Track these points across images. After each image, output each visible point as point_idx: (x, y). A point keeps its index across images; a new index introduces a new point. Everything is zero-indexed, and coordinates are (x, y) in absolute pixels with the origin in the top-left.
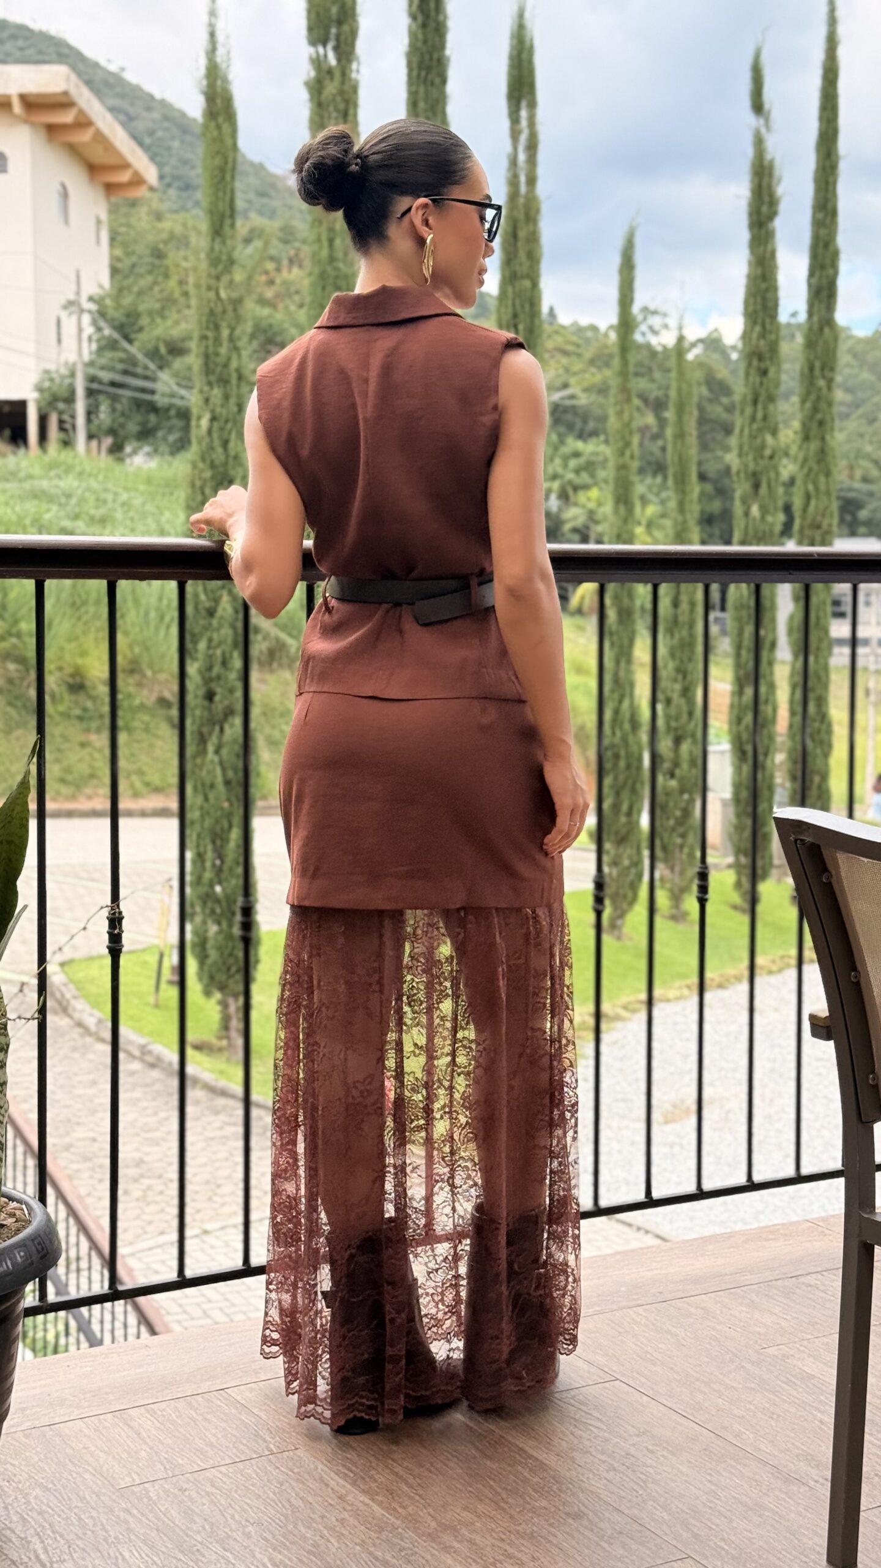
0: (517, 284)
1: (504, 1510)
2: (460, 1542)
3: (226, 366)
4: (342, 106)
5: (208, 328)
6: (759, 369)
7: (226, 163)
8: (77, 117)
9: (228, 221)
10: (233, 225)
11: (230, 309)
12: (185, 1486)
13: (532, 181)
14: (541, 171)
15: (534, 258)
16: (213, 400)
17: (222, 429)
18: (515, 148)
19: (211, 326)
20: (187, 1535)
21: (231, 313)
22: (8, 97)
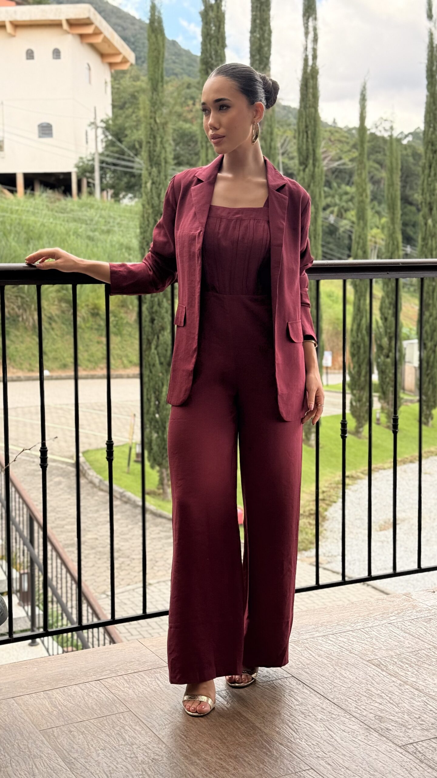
0: (307, 111)
1: (225, 743)
2: (199, 760)
3: (159, 156)
4: (217, 24)
5: (150, 138)
6: (432, 150)
7: (159, 54)
8: (95, 30)
9: (160, 84)
10: (162, 86)
11: (161, 127)
12: (72, 729)
13: (315, 57)
14: (319, 53)
15: (316, 97)
16: (153, 173)
17: (157, 188)
18: (306, 41)
19: (152, 137)
20: (69, 754)
21: (161, 130)
22: (61, 21)
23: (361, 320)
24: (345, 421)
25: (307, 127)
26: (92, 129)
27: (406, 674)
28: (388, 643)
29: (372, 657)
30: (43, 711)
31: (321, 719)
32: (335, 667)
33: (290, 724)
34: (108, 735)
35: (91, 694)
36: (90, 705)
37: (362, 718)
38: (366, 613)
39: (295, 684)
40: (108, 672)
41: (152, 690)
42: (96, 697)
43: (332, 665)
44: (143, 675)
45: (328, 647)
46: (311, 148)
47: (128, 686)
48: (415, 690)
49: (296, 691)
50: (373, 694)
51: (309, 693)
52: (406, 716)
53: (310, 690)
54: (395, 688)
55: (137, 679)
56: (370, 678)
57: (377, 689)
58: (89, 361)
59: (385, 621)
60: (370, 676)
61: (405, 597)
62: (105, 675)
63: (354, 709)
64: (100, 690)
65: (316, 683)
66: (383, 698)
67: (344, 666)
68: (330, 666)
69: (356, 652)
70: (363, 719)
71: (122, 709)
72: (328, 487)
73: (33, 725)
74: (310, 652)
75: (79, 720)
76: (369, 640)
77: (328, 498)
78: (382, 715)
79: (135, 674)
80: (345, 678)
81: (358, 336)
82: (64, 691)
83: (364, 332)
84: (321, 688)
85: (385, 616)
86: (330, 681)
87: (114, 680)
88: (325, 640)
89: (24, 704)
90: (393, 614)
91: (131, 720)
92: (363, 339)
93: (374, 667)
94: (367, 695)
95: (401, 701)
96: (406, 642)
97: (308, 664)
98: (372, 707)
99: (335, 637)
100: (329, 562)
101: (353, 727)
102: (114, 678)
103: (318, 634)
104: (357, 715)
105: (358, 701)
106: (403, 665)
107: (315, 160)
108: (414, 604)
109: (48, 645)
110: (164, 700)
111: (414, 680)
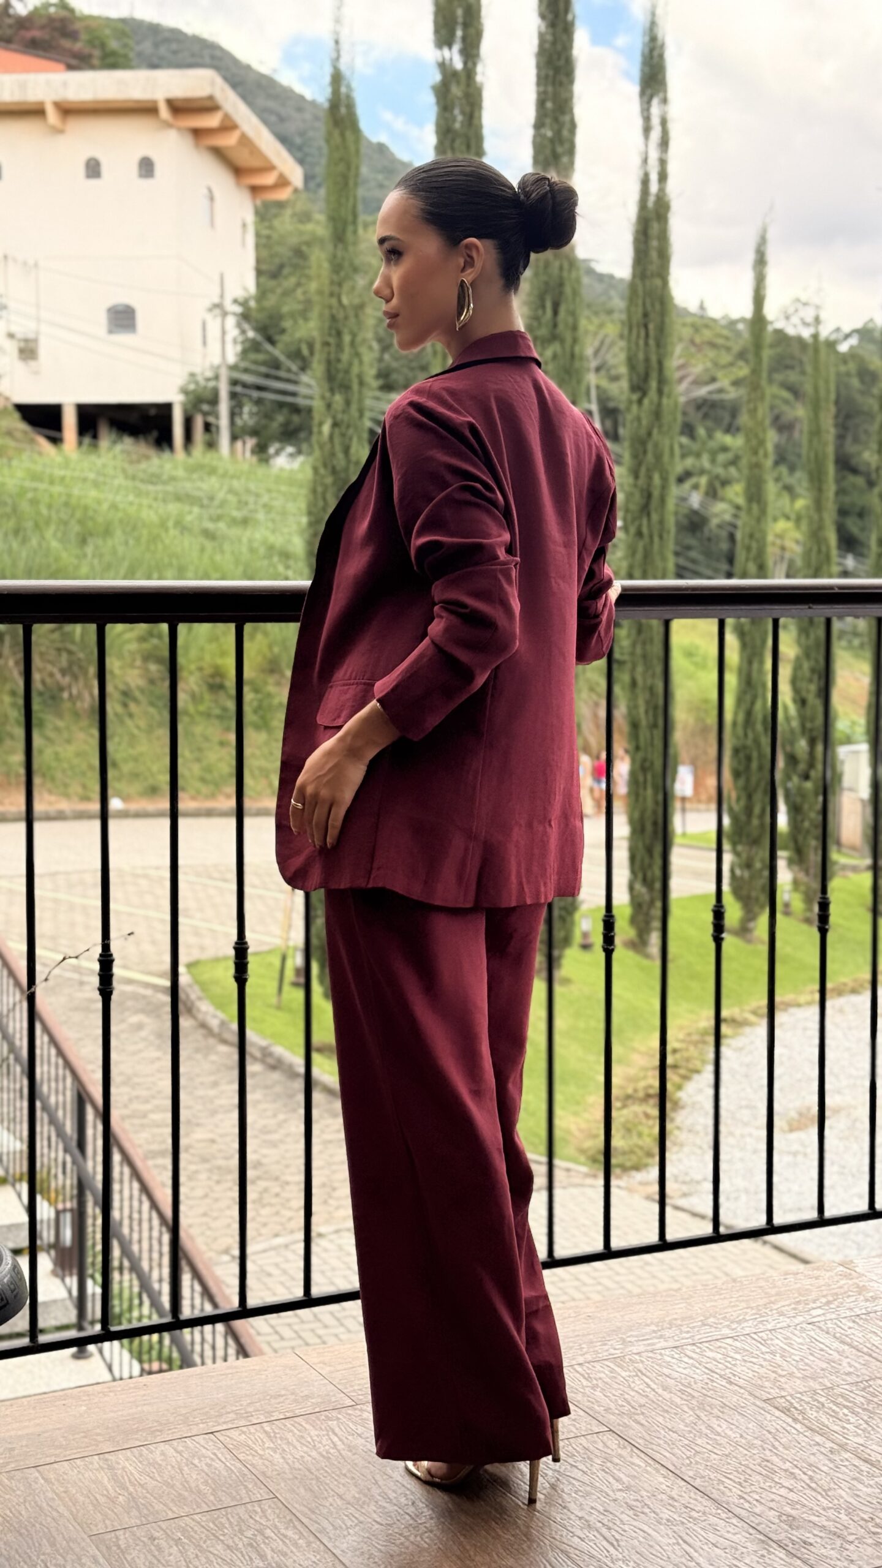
3: (347, 372)
4: (468, 109)
5: (330, 335)
7: (349, 168)
8: (223, 121)
9: (350, 228)
10: (355, 232)
11: (351, 313)
15: (664, 256)
16: (335, 406)
17: (343, 435)
19: (334, 332)
21: (352, 320)
22: (155, 102)
23: (753, 703)
24: (722, 907)
25: (646, 315)
26: (215, 316)
27: (844, 1428)
28: (807, 1364)
29: (775, 1392)
30: (98, 1496)
31: (668, 1520)
32: (698, 1412)
33: (604, 1531)
34: (228, 1547)
35: (196, 1461)
36: (193, 1485)
37: (752, 1519)
38: (761, 1302)
39: (615, 1447)
40: (232, 1416)
41: (323, 1456)
42: (205, 1468)
43: (692, 1409)
44: (303, 1424)
45: (685, 1372)
46: (654, 358)
47: (272, 1445)
48: (862, 1463)
49: (616, 1461)
50: (776, 1469)
51: (643, 1465)
52: (843, 1517)
53: (647, 1458)
54: (822, 1457)
55: (291, 1431)
56: (770, 1436)
57: (784, 1460)
58: (203, 780)
59: (800, 1319)
60: (770, 1433)
61: (841, 1268)
62: (225, 1423)
63: (736, 1501)
64: (215, 1454)
65: (659, 1445)
66: (795, 1478)
67: (715, 1411)
68: (686, 1409)
69: (741, 1382)
70: (755, 1520)
71: (259, 1494)
72: (682, 1041)
73: (75, 1524)
74: (647, 1380)
75: (171, 1515)
76: (767, 1356)
77: (683, 1064)
78: (794, 1513)
79: (287, 1422)
80: (719, 1434)
81: (746, 735)
82: (141, 1455)
83: (759, 727)
84: (667, 1454)
85: (800, 1307)
86: (687, 1442)
87: (244, 1433)
88: (676, 1356)
89: (58, 1480)
90: (818, 1304)
91: (278, 1517)
92: (757, 742)
93: (777, 1413)
94: (764, 1472)
95: (832, 1485)
96: (845, 1363)
97: (640, 1406)
98: (773, 1496)
99: (698, 1350)
100: (685, 1195)
101: (735, 1538)
102: (244, 1429)
103: (663, 1344)
104: (743, 1513)
105: (745, 1484)
106: (837, 1410)
107: (662, 381)
108: (861, 1284)
109: (112, 1358)
110: (345, 1475)
111: (861, 1441)
